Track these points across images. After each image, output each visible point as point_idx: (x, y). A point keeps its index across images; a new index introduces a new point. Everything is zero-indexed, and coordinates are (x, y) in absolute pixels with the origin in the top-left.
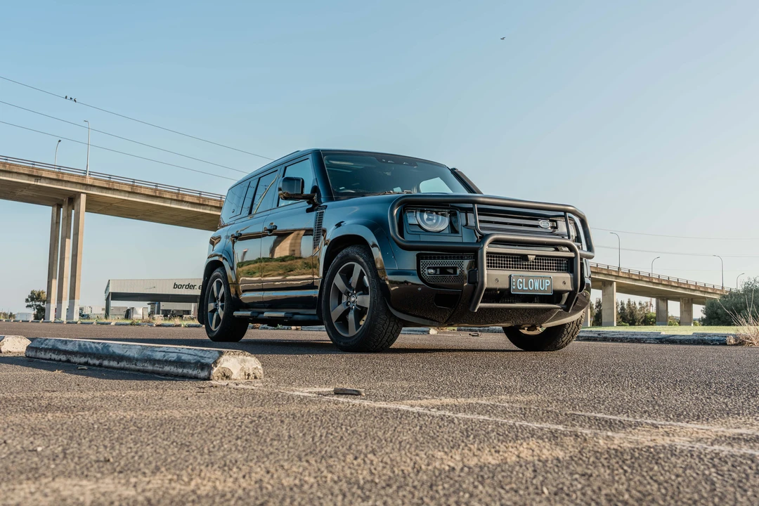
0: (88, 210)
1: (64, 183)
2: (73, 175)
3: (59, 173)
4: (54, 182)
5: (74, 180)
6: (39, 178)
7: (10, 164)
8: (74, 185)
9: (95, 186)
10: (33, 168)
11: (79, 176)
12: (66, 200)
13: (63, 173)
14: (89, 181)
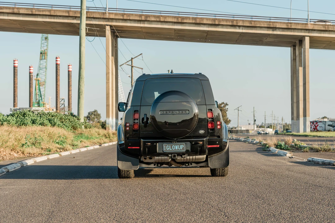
0: (311, 47)
1: (292, 30)
2: (298, 24)
3: (288, 23)
4: (285, 30)
5: (299, 27)
6: (274, 28)
7: (255, 21)
8: (300, 31)
9: (315, 30)
10: (270, 22)
11: (303, 24)
12: (297, 42)
13: (291, 23)
14: (310, 27)
